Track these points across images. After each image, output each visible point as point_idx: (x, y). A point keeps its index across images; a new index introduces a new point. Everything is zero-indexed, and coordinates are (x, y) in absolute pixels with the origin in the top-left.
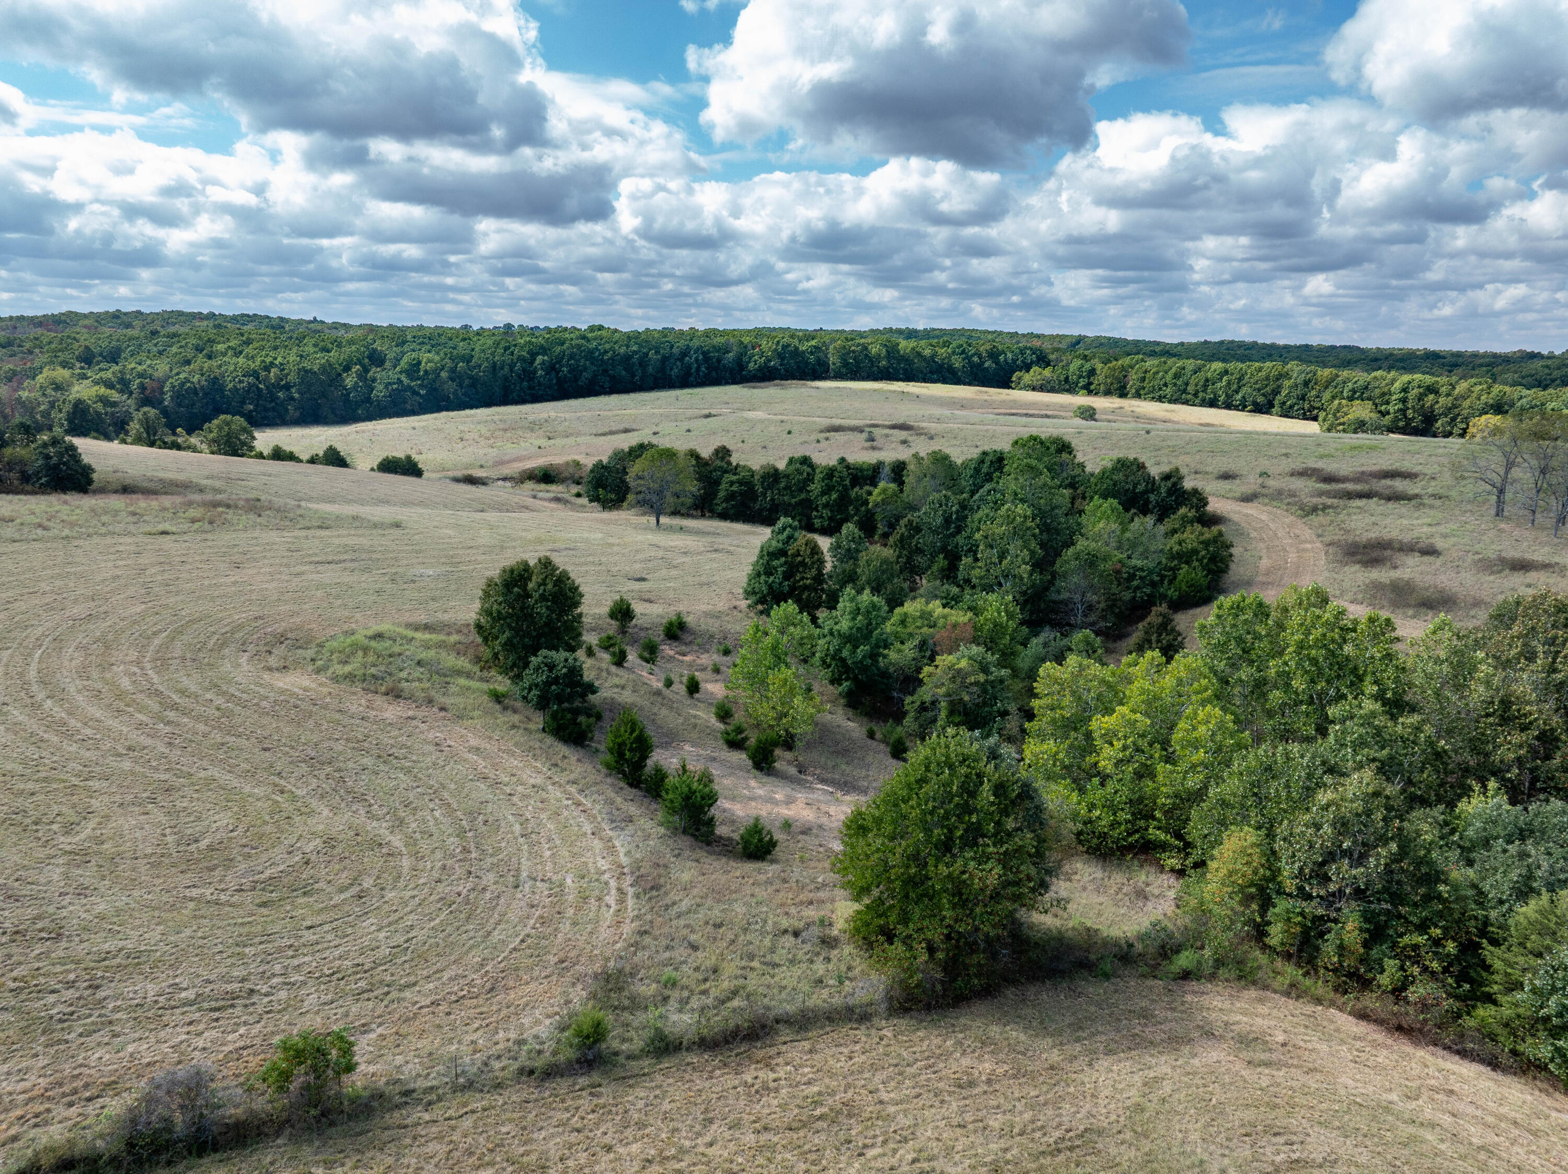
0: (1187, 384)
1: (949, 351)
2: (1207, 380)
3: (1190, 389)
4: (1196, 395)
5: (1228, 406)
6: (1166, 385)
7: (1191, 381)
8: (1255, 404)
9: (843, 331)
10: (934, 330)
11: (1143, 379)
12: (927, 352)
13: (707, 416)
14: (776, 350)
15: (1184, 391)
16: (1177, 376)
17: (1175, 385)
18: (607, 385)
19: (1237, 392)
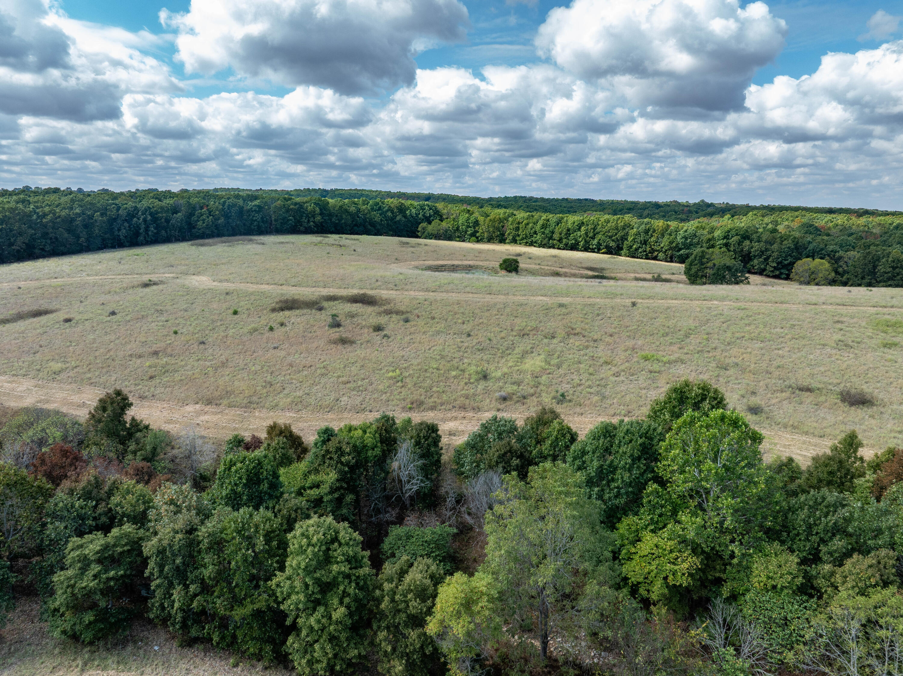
0: (553, 232)
1: (369, 208)
2: (568, 230)
3: (556, 236)
4: (560, 240)
5: (586, 249)
6: (535, 233)
7: (556, 230)
8: (607, 247)
9: (276, 191)
10: (337, 190)
11: (517, 229)
12: (353, 209)
13: (146, 285)
14: (223, 210)
15: (551, 238)
16: (544, 226)
17: (543, 233)
18: (48, 248)
19: (593, 238)
